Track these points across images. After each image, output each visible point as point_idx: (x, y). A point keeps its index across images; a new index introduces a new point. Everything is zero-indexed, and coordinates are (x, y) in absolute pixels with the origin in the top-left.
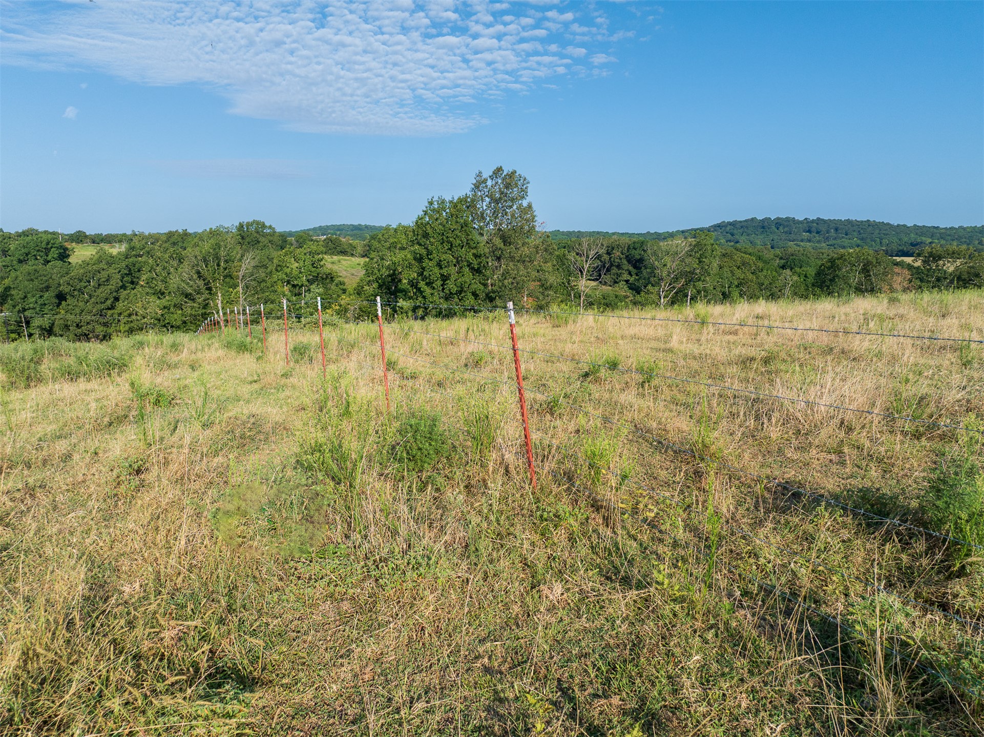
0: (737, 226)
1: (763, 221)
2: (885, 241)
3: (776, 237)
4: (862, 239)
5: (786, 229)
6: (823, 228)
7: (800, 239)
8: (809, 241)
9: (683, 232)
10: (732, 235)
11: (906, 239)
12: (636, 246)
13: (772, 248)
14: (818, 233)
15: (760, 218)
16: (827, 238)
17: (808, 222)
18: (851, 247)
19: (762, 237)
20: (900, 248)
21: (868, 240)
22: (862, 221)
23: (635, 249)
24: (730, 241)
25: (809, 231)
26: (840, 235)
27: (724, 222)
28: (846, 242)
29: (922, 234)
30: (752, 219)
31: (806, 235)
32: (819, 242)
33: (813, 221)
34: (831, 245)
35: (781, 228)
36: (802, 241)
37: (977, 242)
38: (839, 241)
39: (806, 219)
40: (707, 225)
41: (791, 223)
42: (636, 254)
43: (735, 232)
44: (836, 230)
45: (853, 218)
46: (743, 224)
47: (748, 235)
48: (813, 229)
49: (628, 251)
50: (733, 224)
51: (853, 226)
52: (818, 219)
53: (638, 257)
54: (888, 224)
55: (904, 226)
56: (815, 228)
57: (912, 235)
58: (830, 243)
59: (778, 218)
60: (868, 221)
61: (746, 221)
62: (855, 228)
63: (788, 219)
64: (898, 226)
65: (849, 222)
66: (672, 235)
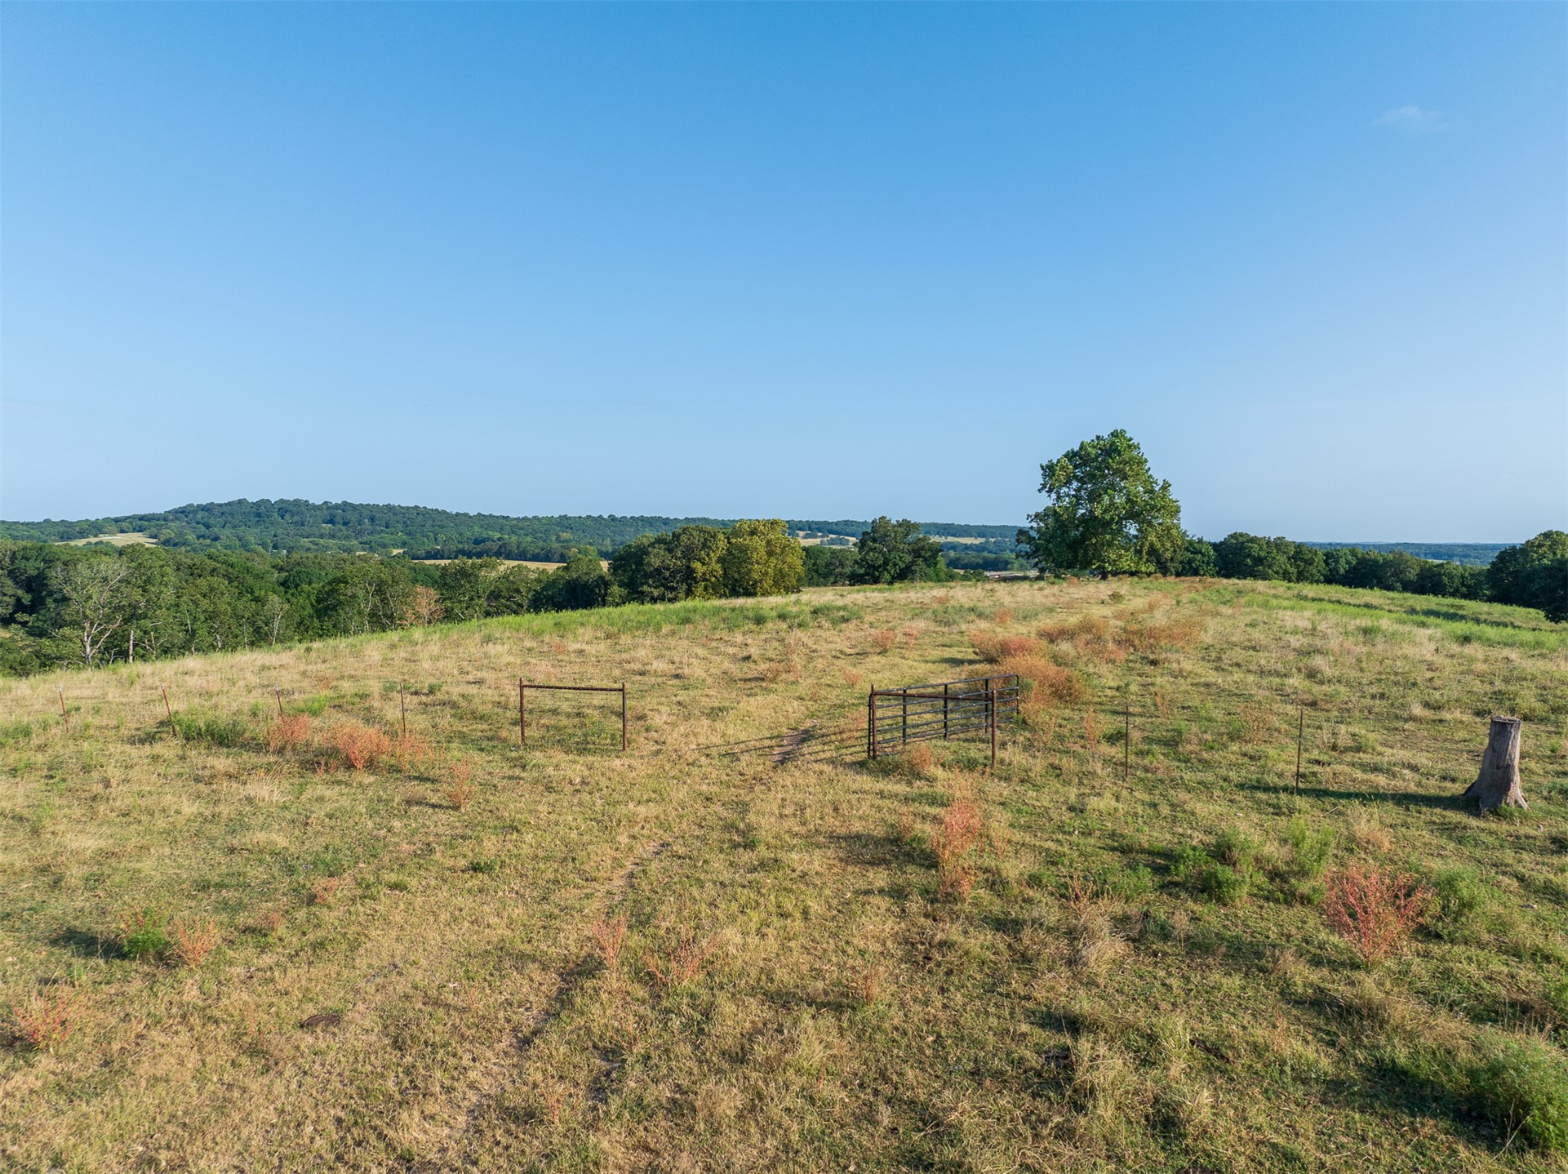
0: (215, 512)
1: (258, 504)
2: (442, 537)
3: (280, 531)
4: (409, 534)
5: (296, 518)
6: (352, 517)
7: (318, 533)
8: (333, 537)
9: (117, 520)
10: (208, 526)
11: (468, 534)
12: (29, 553)
13: (275, 547)
14: (345, 524)
15: (252, 499)
16: (360, 532)
17: (329, 508)
18: (395, 546)
19: (257, 531)
20: (460, 546)
21: (419, 536)
22: (408, 508)
23: (27, 559)
24: (203, 537)
25: (331, 521)
26: (378, 528)
27: (191, 505)
28: (387, 538)
29: (489, 527)
30: (240, 502)
31: (327, 528)
32: (347, 538)
33: (337, 506)
34: (365, 543)
35: (287, 517)
36: (322, 536)
37: (554, 538)
38: (377, 537)
39: (326, 503)
40: (160, 510)
41: (303, 508)
42: (32, 568)
43: (212, 521)
44: (372, 519)
45: (395, 502)
46: (224, 509)
47: (234, 527)
48: (338, 518)
49: (13, 563)
50: (207, 508)
51: (395, 514)
52: (345, 503)
53: (34, 573)
54: (444, 512)
55: (466, 515)
56: (341, 517)
57: (476, 529)
58: (364, 539)
59: (282, 501)
60: (416, 507)
61: (229, 504)
62: (399, 517)
63: (297, 502)
64: (457, 514)
65: (389, 508)
66: (96, 527)
